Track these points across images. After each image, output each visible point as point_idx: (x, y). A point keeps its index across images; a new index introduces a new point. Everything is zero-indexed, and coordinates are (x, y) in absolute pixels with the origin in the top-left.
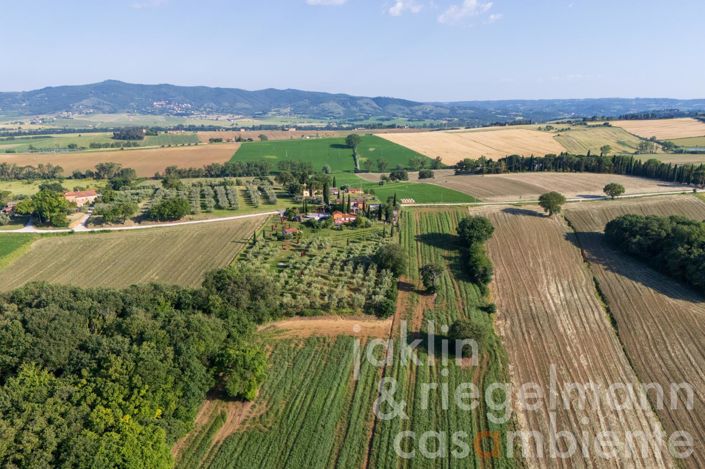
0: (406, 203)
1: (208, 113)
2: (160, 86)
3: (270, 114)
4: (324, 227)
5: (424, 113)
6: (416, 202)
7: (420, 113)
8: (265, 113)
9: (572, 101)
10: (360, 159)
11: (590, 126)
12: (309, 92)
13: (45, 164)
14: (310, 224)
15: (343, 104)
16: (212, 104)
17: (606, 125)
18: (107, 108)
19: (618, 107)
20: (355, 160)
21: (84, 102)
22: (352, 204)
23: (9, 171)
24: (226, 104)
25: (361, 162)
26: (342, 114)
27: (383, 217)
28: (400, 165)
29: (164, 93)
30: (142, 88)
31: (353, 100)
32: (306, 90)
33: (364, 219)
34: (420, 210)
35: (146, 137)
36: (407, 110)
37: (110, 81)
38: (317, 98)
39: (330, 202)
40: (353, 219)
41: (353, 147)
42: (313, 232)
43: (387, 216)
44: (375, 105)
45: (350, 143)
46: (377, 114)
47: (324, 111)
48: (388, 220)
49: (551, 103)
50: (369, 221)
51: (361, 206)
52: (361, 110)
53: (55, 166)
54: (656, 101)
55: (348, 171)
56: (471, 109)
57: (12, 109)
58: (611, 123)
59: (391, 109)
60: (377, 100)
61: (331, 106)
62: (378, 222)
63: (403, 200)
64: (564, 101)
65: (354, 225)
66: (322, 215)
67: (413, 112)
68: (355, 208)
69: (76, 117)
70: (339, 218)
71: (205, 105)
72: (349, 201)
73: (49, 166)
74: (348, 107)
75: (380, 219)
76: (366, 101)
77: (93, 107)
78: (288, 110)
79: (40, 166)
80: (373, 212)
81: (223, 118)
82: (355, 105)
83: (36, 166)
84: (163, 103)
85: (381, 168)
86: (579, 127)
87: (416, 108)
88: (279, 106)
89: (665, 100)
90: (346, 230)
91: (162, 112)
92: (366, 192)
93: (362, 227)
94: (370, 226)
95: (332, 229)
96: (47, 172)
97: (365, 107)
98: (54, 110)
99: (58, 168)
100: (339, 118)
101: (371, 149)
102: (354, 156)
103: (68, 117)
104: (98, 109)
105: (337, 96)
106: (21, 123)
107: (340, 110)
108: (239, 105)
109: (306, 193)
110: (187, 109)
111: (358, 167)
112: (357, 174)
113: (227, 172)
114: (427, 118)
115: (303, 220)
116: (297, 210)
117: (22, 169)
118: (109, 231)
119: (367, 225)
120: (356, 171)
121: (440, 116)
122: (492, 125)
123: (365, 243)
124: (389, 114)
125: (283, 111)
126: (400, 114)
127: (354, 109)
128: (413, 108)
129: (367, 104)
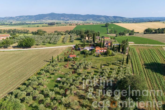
0: (131, 44)
1: (73, 20)
2: (63, 14)
3: (87, 20)
4: (90, 54)
5: (126, 20)
6: (135, 43)
7: (125, 20)
8: (86, 20)
10: (109, 30)
12: (97, 15)
13: (25, 30)
14: (83, 53)
15: (105, 18)
16: (74, 18)
18: (51, 19)
20: (107, 30)
21: (46, 18)
22: (105, 43)
23: (17, 31)
24: (77, 18)
25: (109, 31)
26: (105, 20)
27: (121, 50)
28: (121, 31)
29: (63, 15)
30: (59, 14)
31: (108, 17)
32: (96, 15)
33: (111, 51)
34: (138, 47)
35: (56, 25)
36: (122, 19)
37: (52, 13)
38: (99, 17)
39: (96, 42)
40: (105, 51)
41: (107, 27)
42: (84, 57)
43: (123, 50)
44: (113, 18)
45: (106, 26)
46: (114, 20)
47: (100, 19)
48: (123, 52)
50: (114, 53)
51: (109, 44)
52: (110, 19)
53: (28, 30)
55: (105, 33)
56: (139, 19)
57: (32, 19)
59: (117, 19)
60: (114, 17)
61: (102, 18)
62: (118, 53)
63: (129, 42)
65: (106, 54)
66: (91, 48)
68: (107, 45)
69: (44, 21)
70: (99, 50)
71: (72, 18)
72: (104, 42)
73: (26, 30)
75: (119, 51)
77: (48, 19)
78: (91, 19)
79: (24, 30)
80: (116, 48)
81: (76, 21)
82: (108, 18)
83: (23, 30)
84: (63, 18)
85: (115, 32)
87: (124, 19)
88: (89, 19)
90: (101, 57)
91: (62, 20)
92: (111, 39)
93: (110, 55)
94: (114, 55)
95: (94, 55)
96: (25, 32)
98: (40, 19)
99: (28, 31)
100: (104, 21)
101: (112, 27)
102: (107, 29)
103: (42, 21)
104: (49, 19)
105: (104, 16)
106: (32, 22)
107: (104, 19)
108: (80, 18)
109: (87, 38)
110: (68, 19)
111: (108, 32)
112: (108, 34)
114: (127, 21)
115: (82, 50)
116: (80, 45)
117: (20, 30)
119: (113, 55)
120: (108, 33)
121: (130, 21)
122: (148, 22)
123: (111, 66)
124: (117, 20)
125: (90, 19)
126: (120, 20)
127: (108, 19)
128: (123, 19)
129: (111, 18)
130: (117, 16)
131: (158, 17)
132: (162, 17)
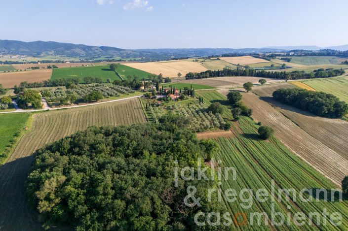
1: (4, 54)
5: (127, 54)
7: (125, 54)
8: (39, 54)
9: (192, 49)
11: (212, 60)
15: (84, 50)
17: (218, 59)
19: (211, 52)
26: (85, 55)
31: (89, 48)
32: (60, 42)
36: (118, 53)
41: (114, 70)
44: (101, 50)
45: (112, 68)
47: (74, 53)
49: (183, 50)
52: (95, 53)
54: (225, 49)
58: (220, 58)
59: (110, 52)
60: (102, 48)
61: (78, 50)
64: (188, 49)
67: (122, 54)
74: (87, 51)
76: (96, 48)
78: (53, 52)
82: (91, 50)
86: (207, 60)
87: (123, 52)
88: (44, 51)
89: (228, 49)
97: (96, 51)
100: (84, 57)
101: (124, 71)
107: (83, 52)
109: (142, 88)
113: (57, 84)
118: (67, 109)
121: (135, 56)
124: (110, 55)
125: (50, 53)
126: (115, 54)
127: (90, 52)
128: (121, 52)
129: (97, 50)
130: (108, 47)
131: (177, 49)
132: (184, 49)
